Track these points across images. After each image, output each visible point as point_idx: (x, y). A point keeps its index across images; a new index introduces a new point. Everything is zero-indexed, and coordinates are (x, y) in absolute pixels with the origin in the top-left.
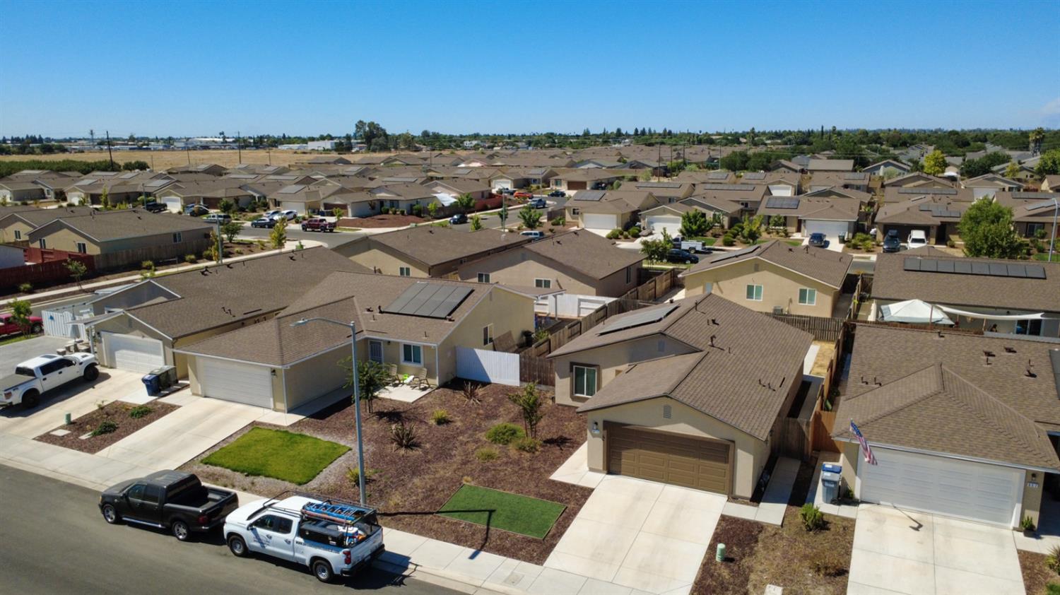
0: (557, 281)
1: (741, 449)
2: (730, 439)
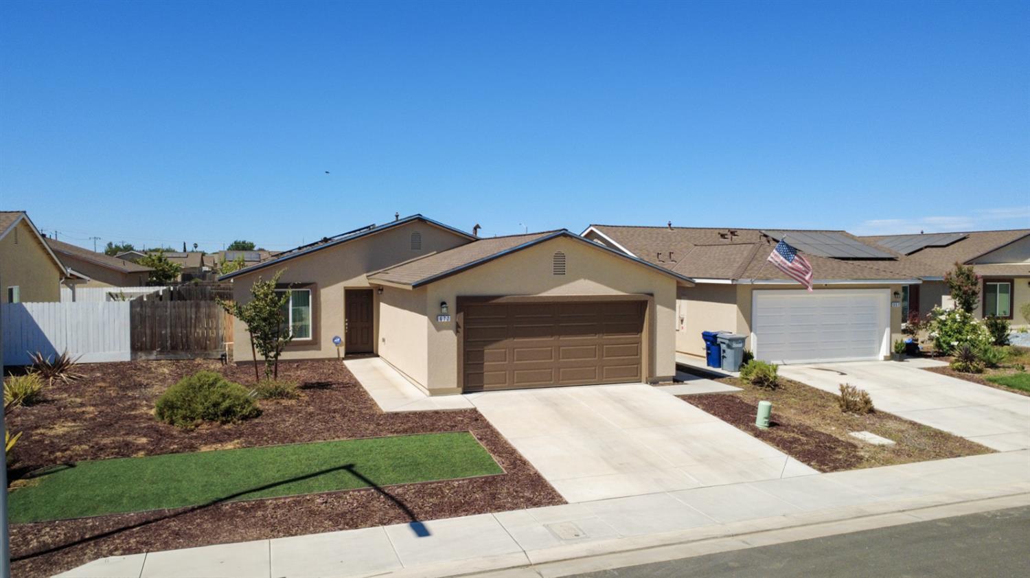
1: (661, 304)
2: (649, 291)
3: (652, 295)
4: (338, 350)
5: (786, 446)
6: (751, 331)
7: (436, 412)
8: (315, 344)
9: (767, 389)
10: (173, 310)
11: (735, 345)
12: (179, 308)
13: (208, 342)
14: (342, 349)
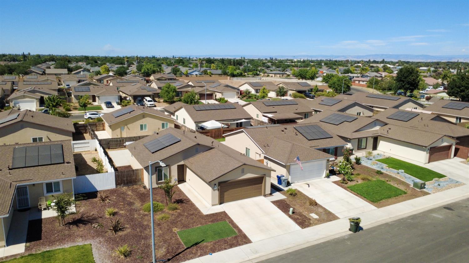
0: (48, 137)
1: (267, 177)
2: (264, 174)
3: (265, 175)
5: (295, 220)
6: (289, 175)
7: (216, 213)
8: (170, 181)
9: (293, 196)
11: (285, 181)
12: (128, 172)
13: (137, 180)
14: (177, 182)
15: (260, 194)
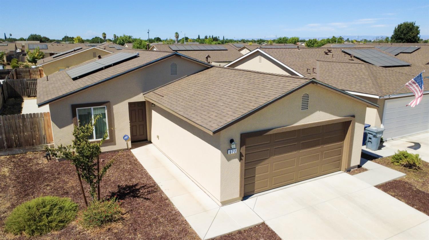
1: (358, 122)
2: (352, 114)
3: (354, 116)
4: (127, 143)
6: (381, 124)
8: (112, 141)
9: (414, 171)
10: (6, 122)
12: (9, 120)
13: (34, 141)
14: (130, 143)
15: (337, 168)
